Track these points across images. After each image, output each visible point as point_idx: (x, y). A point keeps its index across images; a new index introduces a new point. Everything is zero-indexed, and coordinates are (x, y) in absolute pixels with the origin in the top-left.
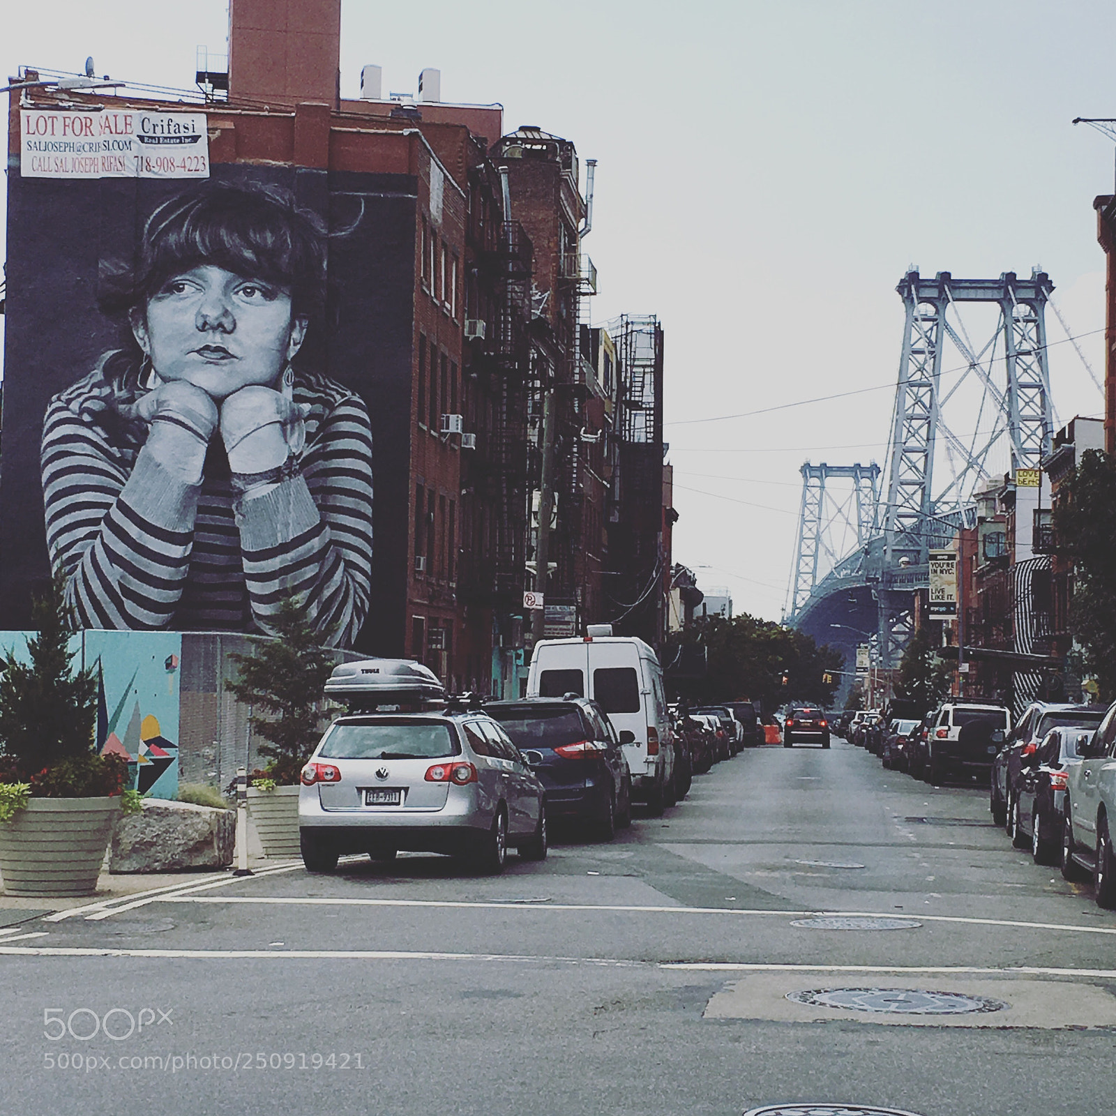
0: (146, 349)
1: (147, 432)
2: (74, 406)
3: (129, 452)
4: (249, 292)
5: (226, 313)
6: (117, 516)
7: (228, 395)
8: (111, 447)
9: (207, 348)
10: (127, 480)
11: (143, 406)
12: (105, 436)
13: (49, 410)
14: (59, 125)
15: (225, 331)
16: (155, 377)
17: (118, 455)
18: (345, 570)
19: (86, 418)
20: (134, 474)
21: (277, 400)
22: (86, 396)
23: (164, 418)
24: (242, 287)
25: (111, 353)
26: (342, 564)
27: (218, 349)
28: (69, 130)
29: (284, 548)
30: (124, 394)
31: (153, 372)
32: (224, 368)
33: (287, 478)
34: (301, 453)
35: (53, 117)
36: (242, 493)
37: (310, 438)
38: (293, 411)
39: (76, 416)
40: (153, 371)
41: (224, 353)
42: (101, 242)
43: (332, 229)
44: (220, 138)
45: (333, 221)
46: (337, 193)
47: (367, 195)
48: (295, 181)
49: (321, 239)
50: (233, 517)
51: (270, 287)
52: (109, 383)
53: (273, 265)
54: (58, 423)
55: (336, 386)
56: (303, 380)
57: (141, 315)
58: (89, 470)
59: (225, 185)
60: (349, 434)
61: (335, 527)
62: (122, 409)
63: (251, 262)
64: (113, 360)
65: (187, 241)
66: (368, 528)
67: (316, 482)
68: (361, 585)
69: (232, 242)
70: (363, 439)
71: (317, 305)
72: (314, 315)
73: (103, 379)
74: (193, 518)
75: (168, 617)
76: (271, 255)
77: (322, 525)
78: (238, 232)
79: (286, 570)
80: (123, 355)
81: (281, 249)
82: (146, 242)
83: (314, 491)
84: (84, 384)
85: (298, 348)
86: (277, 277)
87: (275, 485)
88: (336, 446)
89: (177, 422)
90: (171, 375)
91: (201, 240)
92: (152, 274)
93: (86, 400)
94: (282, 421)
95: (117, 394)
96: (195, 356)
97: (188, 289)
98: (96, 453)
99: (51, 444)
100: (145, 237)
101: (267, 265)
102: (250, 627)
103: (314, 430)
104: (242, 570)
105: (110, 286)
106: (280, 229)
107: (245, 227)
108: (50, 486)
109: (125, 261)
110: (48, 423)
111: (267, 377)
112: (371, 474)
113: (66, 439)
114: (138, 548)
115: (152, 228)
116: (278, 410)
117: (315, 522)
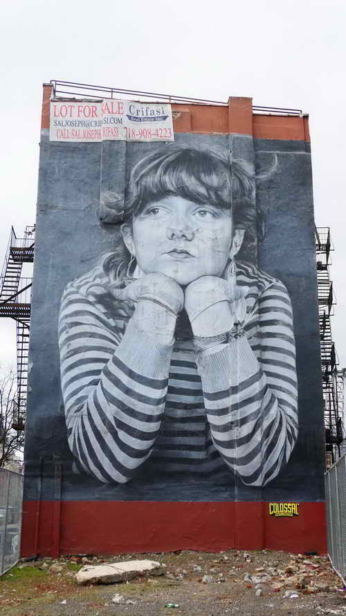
0: (133, 252)
1: (133, 309)
2: (83, 290)
3: (121, 323)
4: (203, 213)
5: (187, 228)
6: (112, 368)
8: (109, 318)
9: (175, 251)
10: (119, 342)
11: (131, 291)
12: (104, 311)
13: (65, 293)
14: (75, 111)
15: (187, 240)
16: (139, 271)
17: (113, 324)
18: (278, 406)
19: (92, 299)
20: (125, 337)
21: (225, 286)
22: (90, 284)
23: (145, 298)
24: (198, 210)
25: (110, 254)
26: (276, 401)
27: (182, 252)
28: (81, 114)
29: (235, 390)
30: (118, 282)
32: (188, 264)
33: (234, 339)
34: (244, 321)
35: (71, 107)
36: (200, 351)
37: (249, 310)
38: (236, 292)
39: (84, 298)
40: (137, 266)
41: (187, 254)
42: (102, 182)
43: (257, 173)
44: (181, 117)
45: (258, 169)
46: (259, 152)
47: (279, 152)
48: (231, 143)
49: (250, 178)
50: (197, 368)
51: (216, 210)
52: (108, 275)
53: (218, 196)
54: (71, 302)
55: (265, 275)
56: (243, 271)
57: (129, 229)
58: (92, 335)
59: (185, 146)
60: (275, 309)
61: (269, 374)
62: (116, 292)
63: (204, 196)
64: (110, 259)
65: (160, 181)
66: (293, 376)
67: (256, 342)
68: (291, 417)
69: (191, 182)
70: (286, 312)
71: (250, 221)
72: (249, 227)
73: (103, 271)
74: (167, 369)
75: (150, 443)
76: (216, 190)
77: (261, 373)
78: (194, 175)
79: (236, 407)
80: (118, 255)
81: (223, 187)
82: (133, 181)
83: (254, 348)
84: (90, 276)
85: (239, 248)
86: (221, 204)
87: (225, 345)
88: (267, 316)
89: (155, 301)
90: (150, 269)
91: (170, 181)
92: (136, 202)
93: (91, 287)
94: (228, 299)
95: (113, 282)
96: (167, 256)
97: (161, 212)
98: (98, 323)
99: (66, 316)
100: (132, 179)
101: (213, 197)
102: (211, 449)
103: (252, 305)
104: (204, 407)
105: (109, 209)
106: (222, 173)
107: (198, 172)
108: (65, 347)
109: (118, 193)
110: (64, 303)
111: (217, 271)
112: (293, 337)
113: (77, 313)
114: (128, 391)
115: (136, 173)
116: (225, 292)
117: (256, 370)
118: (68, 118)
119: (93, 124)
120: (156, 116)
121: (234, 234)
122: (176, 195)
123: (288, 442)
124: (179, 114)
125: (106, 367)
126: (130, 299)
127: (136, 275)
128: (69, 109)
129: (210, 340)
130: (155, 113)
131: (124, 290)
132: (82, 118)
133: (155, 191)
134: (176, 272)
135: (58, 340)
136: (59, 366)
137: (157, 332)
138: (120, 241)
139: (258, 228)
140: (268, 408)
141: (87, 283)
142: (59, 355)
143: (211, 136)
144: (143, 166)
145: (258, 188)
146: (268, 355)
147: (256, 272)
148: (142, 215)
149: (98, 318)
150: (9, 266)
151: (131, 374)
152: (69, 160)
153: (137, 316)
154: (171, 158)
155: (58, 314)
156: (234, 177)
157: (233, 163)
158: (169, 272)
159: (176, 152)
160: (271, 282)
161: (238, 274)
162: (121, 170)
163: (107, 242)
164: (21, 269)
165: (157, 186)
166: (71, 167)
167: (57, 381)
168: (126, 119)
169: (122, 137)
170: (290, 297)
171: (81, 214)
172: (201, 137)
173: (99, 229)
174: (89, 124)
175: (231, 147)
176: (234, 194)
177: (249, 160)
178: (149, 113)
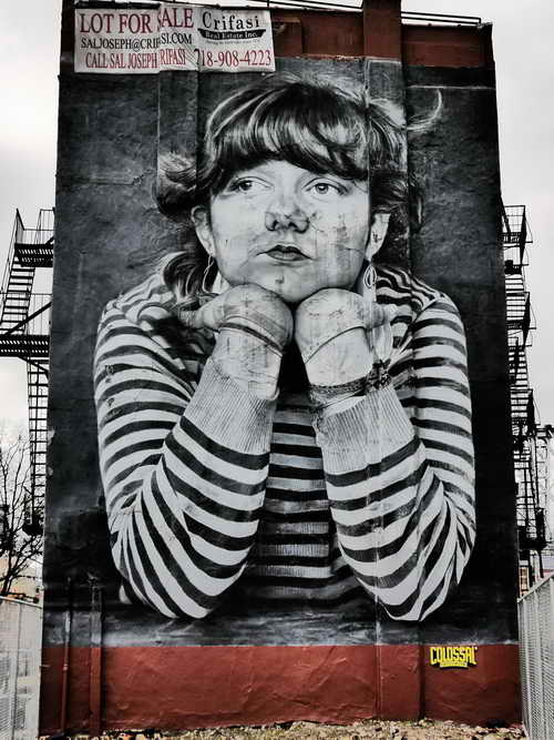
0: (211, 251)
1: (213, 342)
2: (132, 314)
3: (193, 365)
4: (323, 188)
5: (298, 211)
6: (181, 436)
7: (304, 299)
8: (174, 358)
9: (278, 248)
10: (192, 396)
11: (209, 314)
12: (166, 346)
13: (104, 318)
14: (115, 23)
15: (298, 231)
16: (222, 282)
17: (182, 367)
18: (445, 494)
19: (146, 327)
20: (200, 388)
21: (357, 303)
22: (144, 303)
23: (231, 325)
24: (316, 182)
25: (173, 256)
26: (441, 485)
27: (290, 250)
28: (126, 29)
29: (375, 470)
30: (187, 300)
31: (219, 276)
32: (298, 270)
33: (373, 389)
34: (388, 361)
35: (109, 16)
36: (321, 409)
37: (397, 342)
38: (376, 313)
39: (134, 325)
40: (219, 274)
41: (297, 253)
42: (161, 138)
43: (409, 123)
44: (285, 32)
45: (410, 116)
46: (413, 87)
47: (445, 87)
48: (367, 72)
49: (398, 131)
50: (314, 436)
51: (344, 183)
52: (171, 289)
53: (347, 160)
54: (113, 333)
55: (423, 287)
56: (387, 279)
57: (205, 215)
58: (149, 385)
59: (292, 79)
60: (438, 341)
61: (430, 444)
62: (186, 316)
63: (324, 158)
64: (176, 263)
65: (253, 136)
66: (467, 445)
67: (408, 393)
68: (464, 512)
69: (303, 138)
70: (457, 345)
71: (397, 199)
72: (396, 210)
73: (164, 283)
74: (268, 438)
75: (242, 554)
76: (344, 150)
77: (416, 442)
78: (308, 126)
79: (377, 496)
80: (186, 257)
81: (355, 144)
82: (209, 137)
83: (405, 403)
84: (143, 290)
85: (380, 244)
86: (352, 173)
87: (359, 399)
88: (425, 353)
89: (247, 330)
90: (240, 278)
91: (269, 136)
92: (216, 172)
93: (145, 307)
94: (365, 326)
95: (180, 300)
96: (265, 258)
97: (256, 187)
98: (156, 365)
99: (107, 355)
100: (208, 132)
101: (340, 161)
102: (340, 563)
103: (402, 335)
104: (326, 498)
105: (171, 183)
106: (353, 122)
107: (316, 121)
108: (105, 404)
109: (187, 156)
110: (103, 333)
111: (346, 279)
112: (467, 385)
113: (123, 350)
114: (206, 473)
115: (215, 124)
116: (359, 313)
117: (409, 438)
118: (104, 34)
119: (144, 44)
120: (245, 29)
121: (372, 221)
122: (280, 160)
123: (459, 550)
124: (282, 27)
125: (171, 435)
126: (206, 327)
127: (216, 288)
128: (105, 21)
129: (334, 391)
130: (245, 24)
131: (199, 314)
132: (127, 34)
133: (245, 152)
134: (281, 282)
135: (93, 394)
136: (97, 434)
137: (252, 379)
138: (191, 234)
139: (412, 213)
140: (427, 499)
141: (137, 302)
142: (96, 417)
143: (336, 62)
144: (225, 112)
145: (410, 146)
146: (428, 414)
147: (408, 281)
148: (225, 192)
149: (155, 356)
150: (14, 274)
151: (210, 446)
152: (107, 102)
153: (219, 355)
154: (270, 99)
155: (93, 352)
156: (371, 129)
157: (371, 105)
158: (269, 282)
159: (278, 89)
160: (431, 298)
161: (379, 285)
162: (190, 118)
163: (170, 235)
164: (32, 278)
165: (248, 144)
166: (111, 114)
167: (94, 458)
168: (196, 36)
169: (191, 65)
170: (462, 320)
171: (127, 192)
172: (319, 63)
173: (156, 215)
174: (138, 45)
175: (367, 79)
176: (372, 156)
177: (396, 101)
178: (234, 24)
